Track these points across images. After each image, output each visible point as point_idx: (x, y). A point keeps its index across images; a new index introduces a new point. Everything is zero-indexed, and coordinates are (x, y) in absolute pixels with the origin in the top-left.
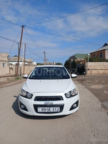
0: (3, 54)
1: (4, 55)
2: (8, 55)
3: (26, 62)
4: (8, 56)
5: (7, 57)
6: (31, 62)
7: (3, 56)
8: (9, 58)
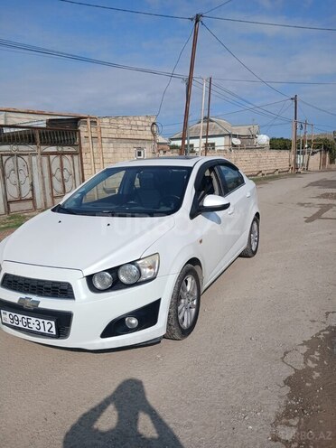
0: (136, 118)
1: (139, 123)
2: (153, 120)
3: (235, 136)
4: (154, 124)
5: (149, 128)
6: (252, 137)
7: (138, 126)
8: (155, 129)
